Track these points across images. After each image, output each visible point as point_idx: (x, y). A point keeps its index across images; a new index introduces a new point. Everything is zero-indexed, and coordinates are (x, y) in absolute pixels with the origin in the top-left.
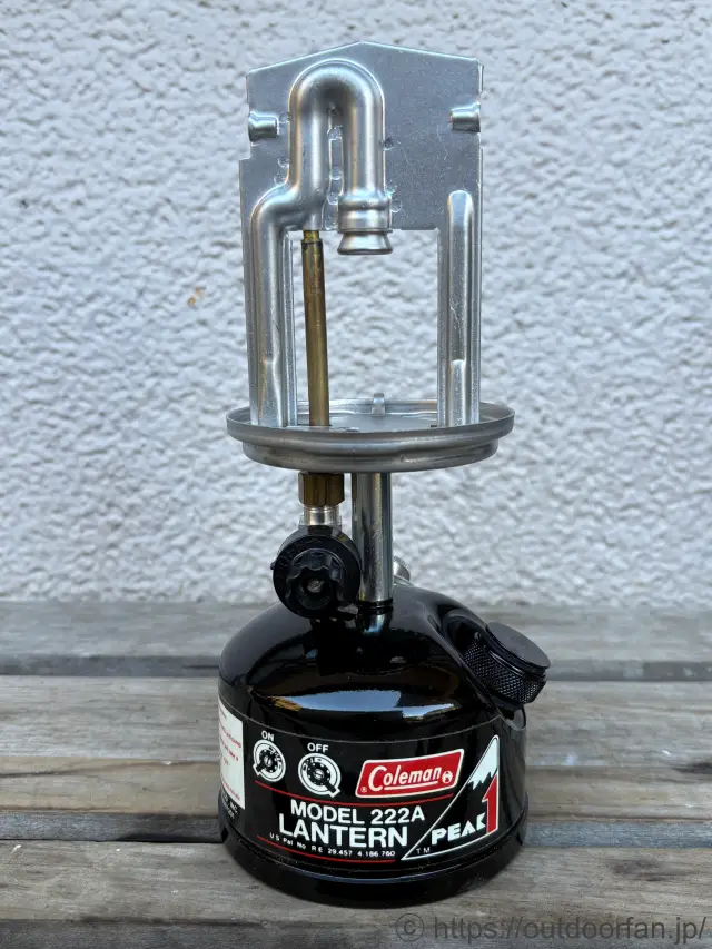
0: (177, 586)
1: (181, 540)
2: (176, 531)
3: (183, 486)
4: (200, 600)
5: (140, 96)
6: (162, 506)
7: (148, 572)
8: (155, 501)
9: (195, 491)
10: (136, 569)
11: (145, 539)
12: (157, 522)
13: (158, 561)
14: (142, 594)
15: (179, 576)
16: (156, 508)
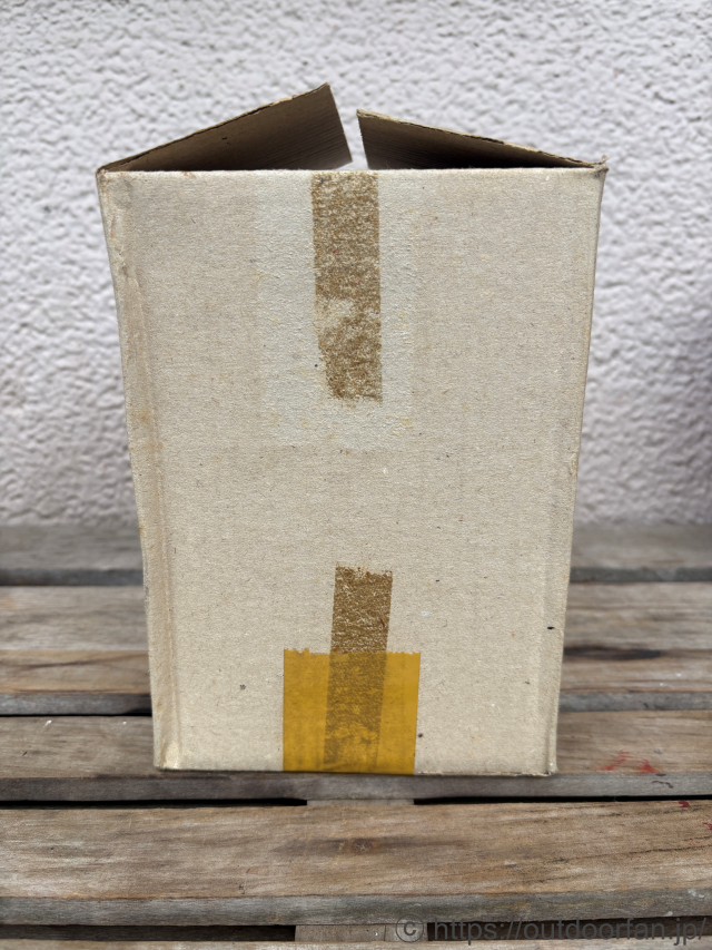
5: (137, 120)
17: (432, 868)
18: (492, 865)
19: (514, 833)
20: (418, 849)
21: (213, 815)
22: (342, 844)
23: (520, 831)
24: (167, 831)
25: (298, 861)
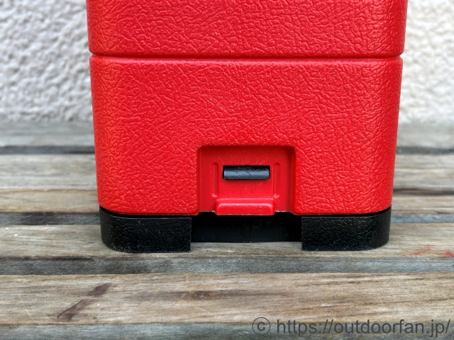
0: (56, 110)
1: (56, 80)
2: (54, 74)
3: (56, 45)
4: (71, 119)
6: (44, 57)
7: (37, 101)
8: (39, 54)
9: (64, 47)
10: (28, 99)
11: (34, 79)
12: (41, 68)
13: (43, 94)
14: (34, 116)
15: (57, 104)
16: (40, 58)
17: (259, 308)
18: (311, 306)
19: (332, 289)
20: (249, 297)
21: (76, 279)
22: (184, 294)
23: (337, 287)
24: (36, 287)
25: (145, 304)
